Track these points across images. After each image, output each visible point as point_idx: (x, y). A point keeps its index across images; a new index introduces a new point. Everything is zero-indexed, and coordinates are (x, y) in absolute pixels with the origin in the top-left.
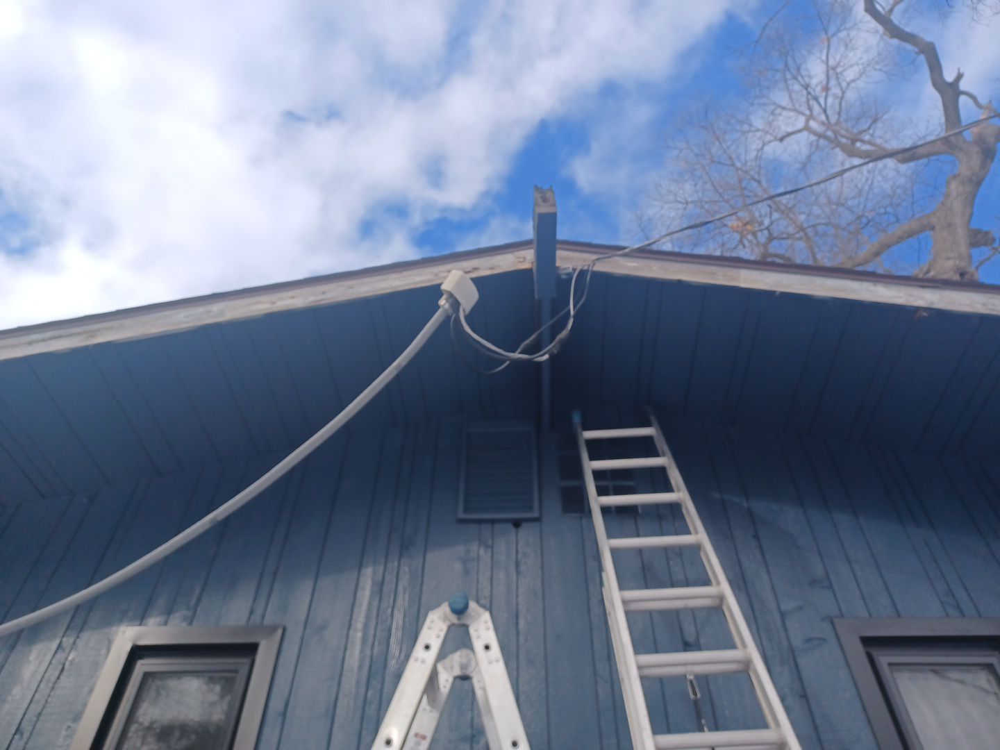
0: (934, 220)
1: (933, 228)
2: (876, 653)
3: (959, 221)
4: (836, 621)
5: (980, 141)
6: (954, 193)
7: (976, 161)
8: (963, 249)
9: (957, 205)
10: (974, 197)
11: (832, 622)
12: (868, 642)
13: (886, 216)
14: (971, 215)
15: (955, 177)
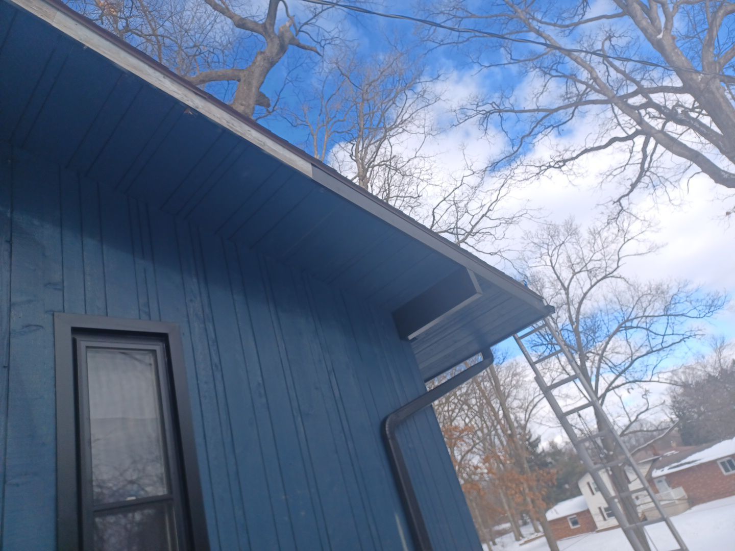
0: (242, 75)
1: (239, 80)
2: (78, 338)
3: (255, 83)
4: (56, 314)
5: (281, 37)
6: (257, 64)
7: (275, 48)
8: (252, 102)
9: (257, 72)
10: (268, 71)
11: (53, 315)
12: (76, 331)
13: (212, 55)
14: (263, 82)
15: (262, 53)
